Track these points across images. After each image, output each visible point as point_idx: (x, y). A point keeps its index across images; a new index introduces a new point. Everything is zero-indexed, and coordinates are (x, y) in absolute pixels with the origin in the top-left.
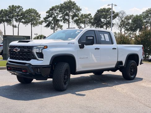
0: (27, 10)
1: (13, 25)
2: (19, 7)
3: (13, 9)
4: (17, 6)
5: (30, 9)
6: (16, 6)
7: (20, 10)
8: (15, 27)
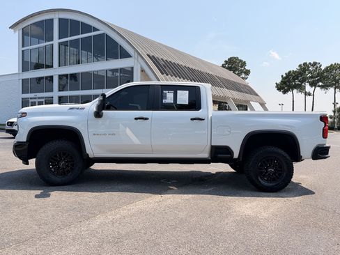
0: (327, 68)
1: (306, 92)
2: (315, 64)
3: (304, 68)
4: (312, 62)
5: (332, 65)
6: (310, 63)
7: (316, 68)
8: (310, 95)
